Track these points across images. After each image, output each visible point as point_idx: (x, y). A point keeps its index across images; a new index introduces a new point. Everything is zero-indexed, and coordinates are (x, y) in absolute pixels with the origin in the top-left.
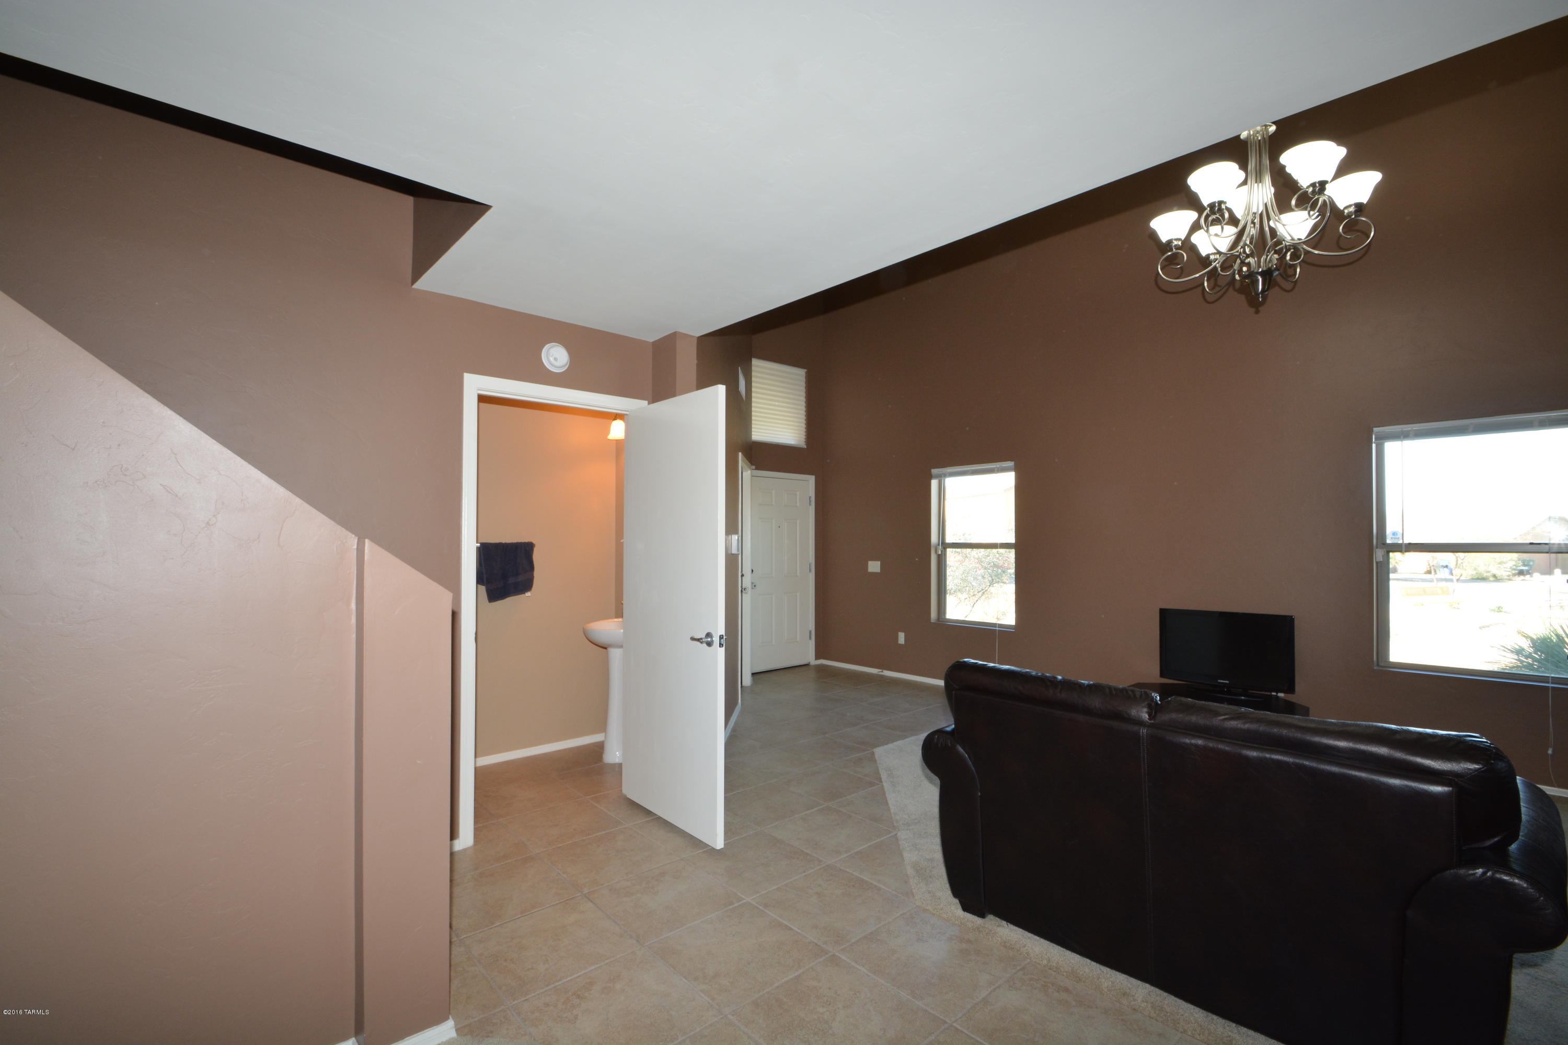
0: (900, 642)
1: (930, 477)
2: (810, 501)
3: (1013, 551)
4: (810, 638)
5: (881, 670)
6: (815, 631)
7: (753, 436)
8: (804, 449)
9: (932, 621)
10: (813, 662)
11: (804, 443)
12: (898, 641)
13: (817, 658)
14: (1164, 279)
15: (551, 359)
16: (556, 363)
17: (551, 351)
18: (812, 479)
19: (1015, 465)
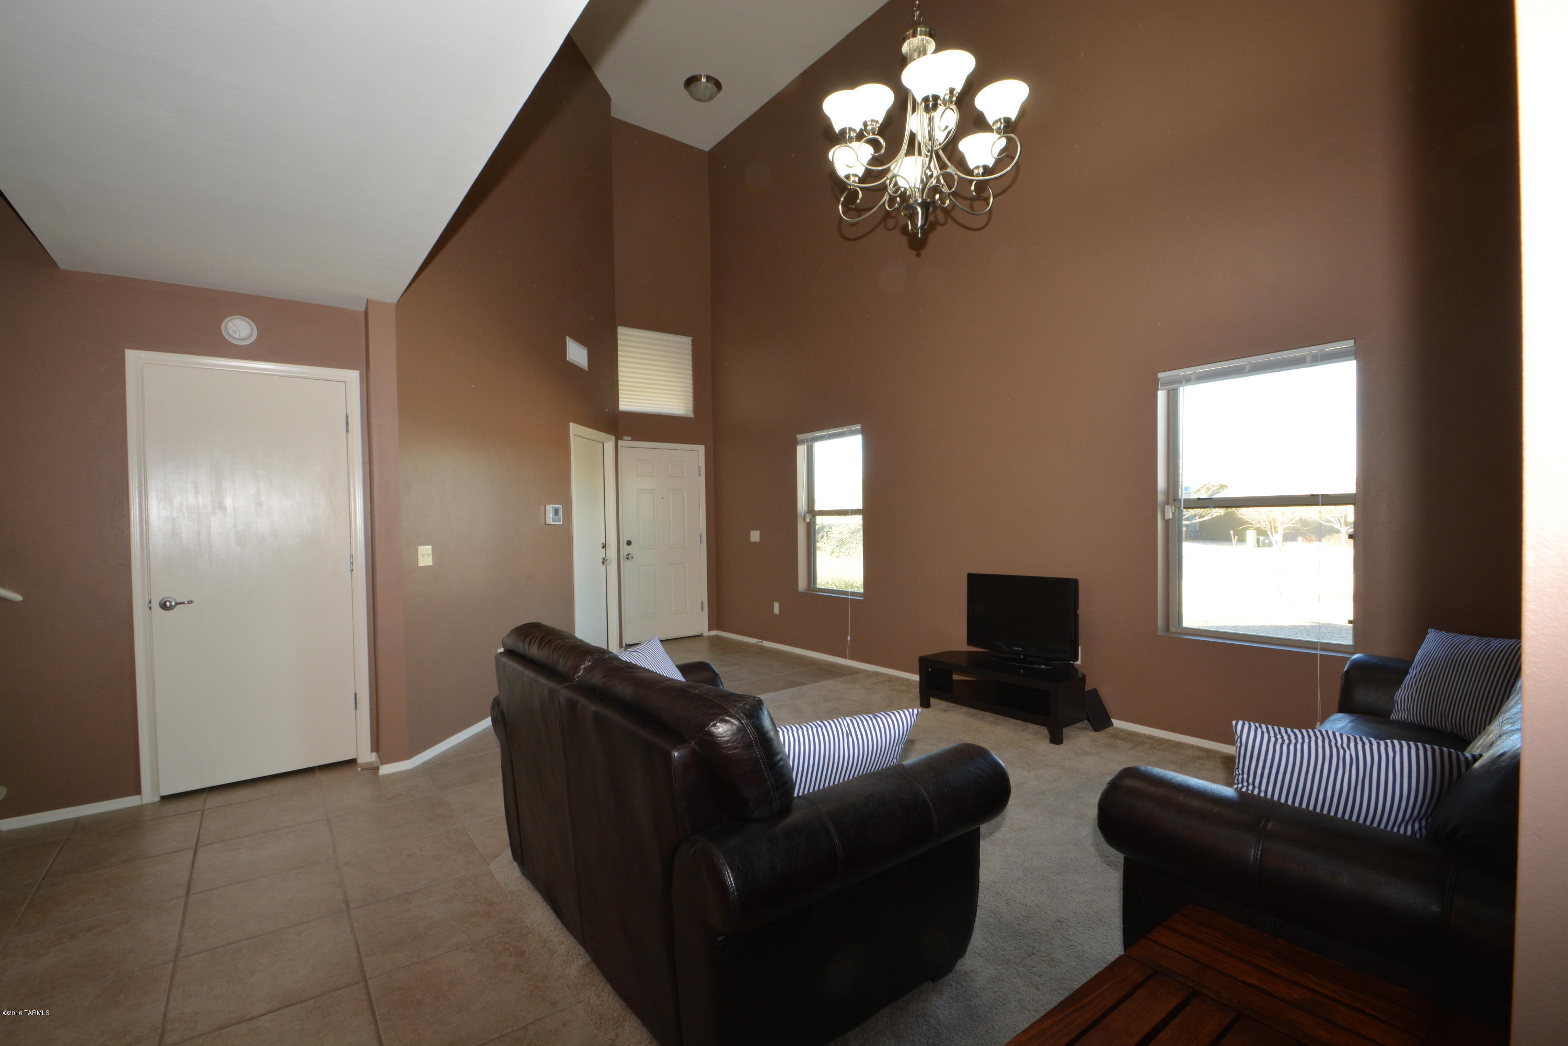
0: (775, 612)
1: (795, 443)
2: (699, 471)
3: (861, 517)
4: (702, 609)
5: (761, 641)
6: (709, 602)
7: (620, 406)
8: (692, 418)
9: (799, 590)
10: (706, 633)
11: (692, 413)
12: (773, 612)
13: (710, 629)
14: (845, 219)
15: (231, 331)
16: (237, 336)
17: (230, 324)
18: (701, 449)
19: (862, 428)
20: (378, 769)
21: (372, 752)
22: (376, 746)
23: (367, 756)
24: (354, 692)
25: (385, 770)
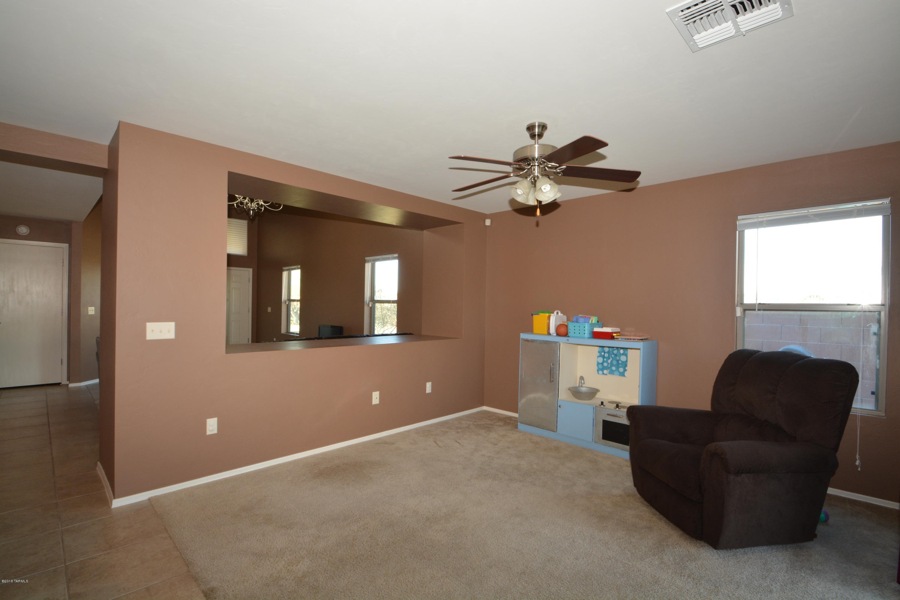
1: (282, 270)
2: (249, 280)
3: (299, 303)
6: (252, 338)
8: (246, 256)
9: (282, 333)
11: (246, 254)
15: (19, 231)
16: (22, 232)
17: (19, 229)
18: (251, 270)
19: (301, 267)
20: (68, 385)
21: (67, 381)
22: (69, 379)
23: (65, 382)
24: (61, 359)
25: (71, 385)
